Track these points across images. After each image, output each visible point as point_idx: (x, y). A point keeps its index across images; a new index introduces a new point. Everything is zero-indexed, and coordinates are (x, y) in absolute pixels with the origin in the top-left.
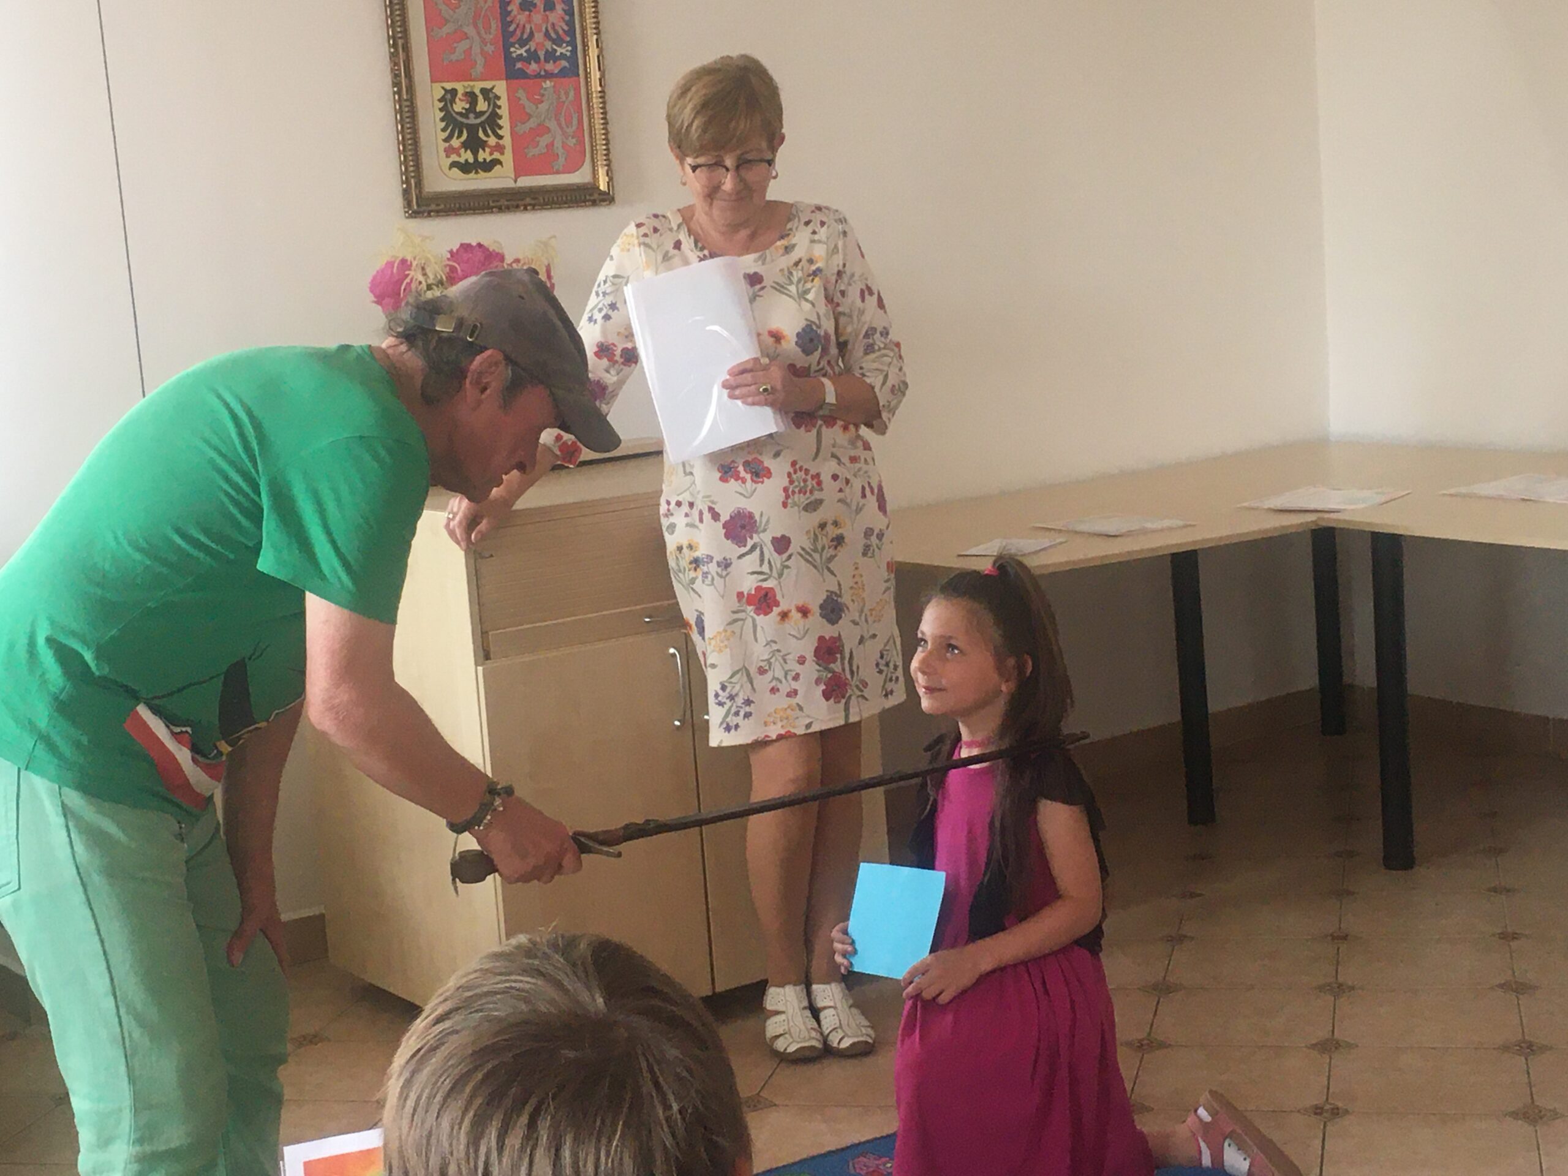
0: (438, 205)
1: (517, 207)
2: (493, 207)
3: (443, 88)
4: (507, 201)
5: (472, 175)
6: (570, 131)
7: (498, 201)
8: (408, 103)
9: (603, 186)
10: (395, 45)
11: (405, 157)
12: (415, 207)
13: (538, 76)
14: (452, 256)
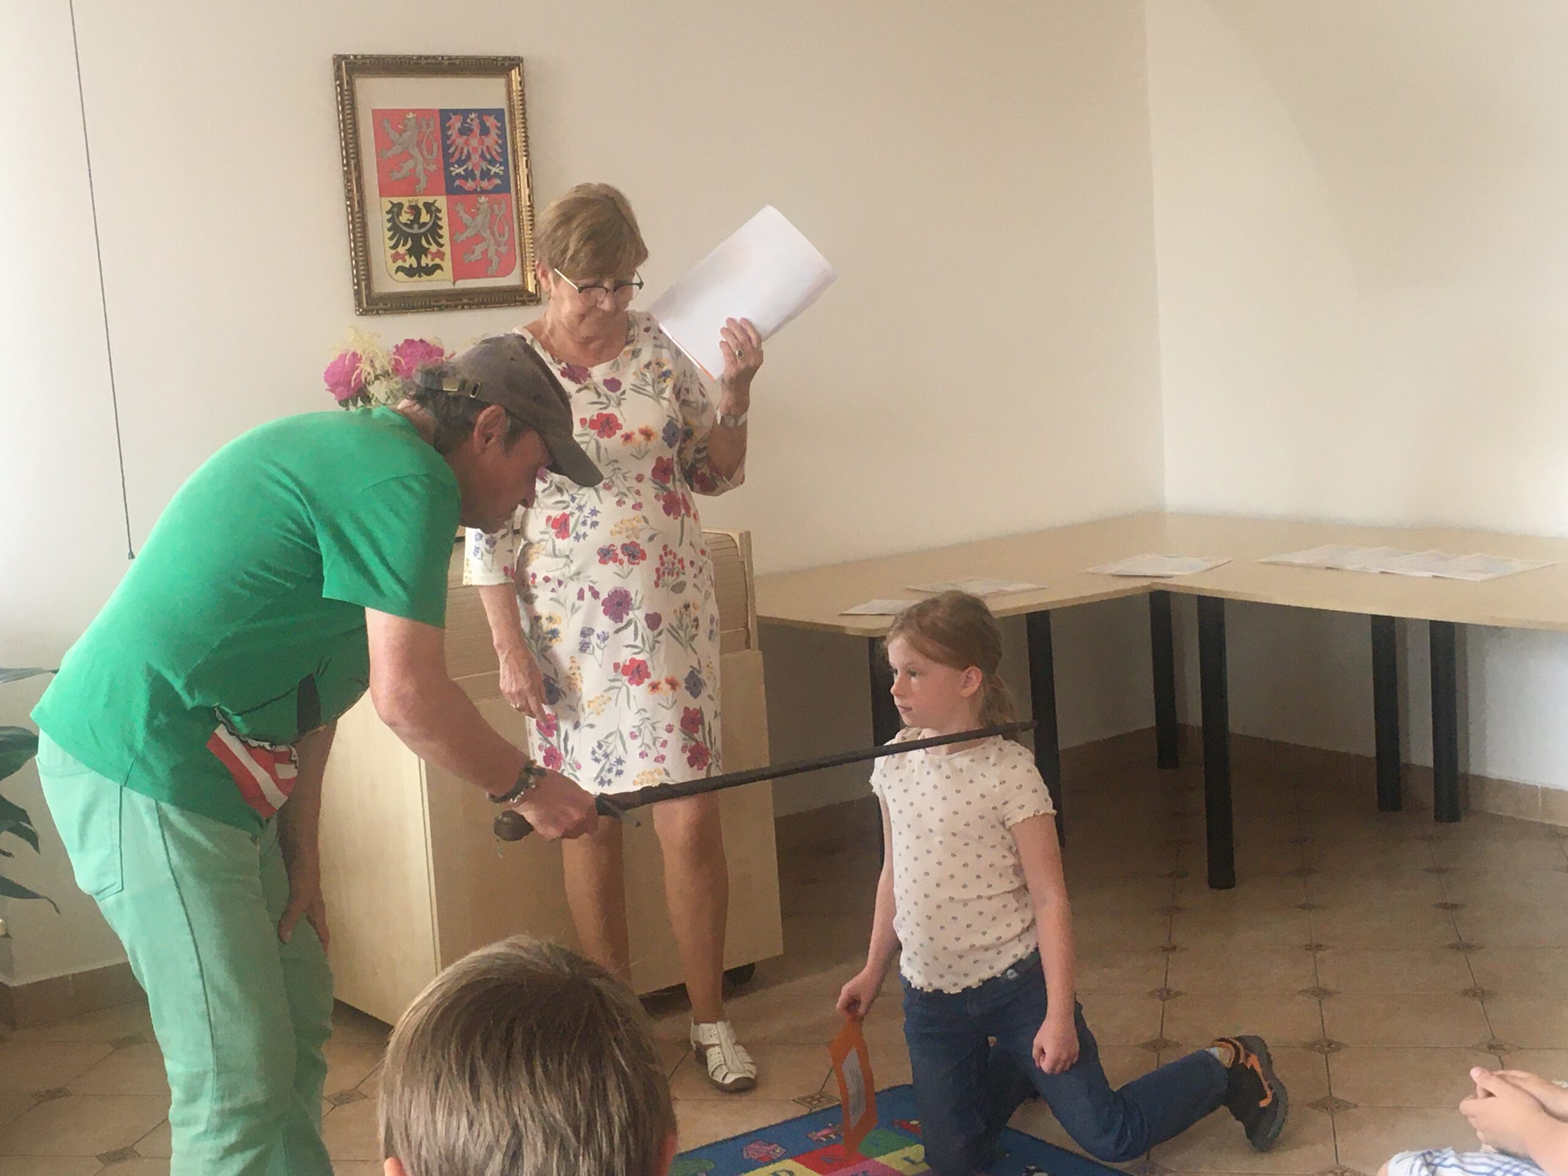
0: (385, 304)
1: (456, 306)
2: (433, 307)
3: (391, 203)
4: (447, 301)
5: (416, 278)
6: (503, 240)
7: (438, 301)
8: (358, 215)
9: (531, 288)
10: (348, 165)
11: (356, 262)
12: (365, 306)
13: (475, 192)
14: (397, 350)
